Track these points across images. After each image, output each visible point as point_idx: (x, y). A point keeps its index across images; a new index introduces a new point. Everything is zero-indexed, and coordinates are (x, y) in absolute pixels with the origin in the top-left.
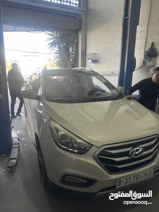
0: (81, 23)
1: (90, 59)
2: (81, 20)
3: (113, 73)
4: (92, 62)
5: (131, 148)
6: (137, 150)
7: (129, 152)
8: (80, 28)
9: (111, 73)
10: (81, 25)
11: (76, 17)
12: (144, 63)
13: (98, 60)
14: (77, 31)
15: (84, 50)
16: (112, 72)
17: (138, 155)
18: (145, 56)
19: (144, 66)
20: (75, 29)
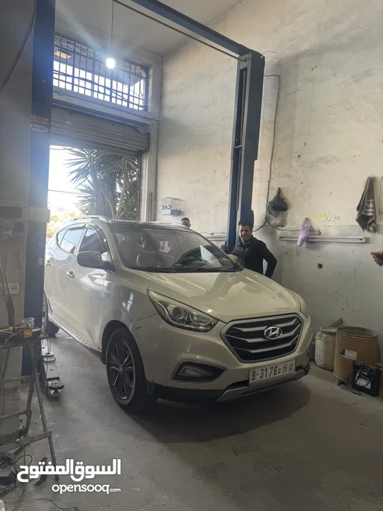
0: (149, 140)
1: (168, 207)
2: (148, 135)
3: (214, 235)
4: (171, 214)
5: (265, 327)
6: (274, 330)
7: (263, 331)
8: (147, 150)
9: (210, 235)
10: (149, 144)
11: (138, 129)
12: (267, 220)
13: (182, 210)
14: (139, 154)
15: (153, 191)
16: (212, 234)
17: (274, 336)
18: (268, 209)
19: (267, 224)
20: (135, 150)
